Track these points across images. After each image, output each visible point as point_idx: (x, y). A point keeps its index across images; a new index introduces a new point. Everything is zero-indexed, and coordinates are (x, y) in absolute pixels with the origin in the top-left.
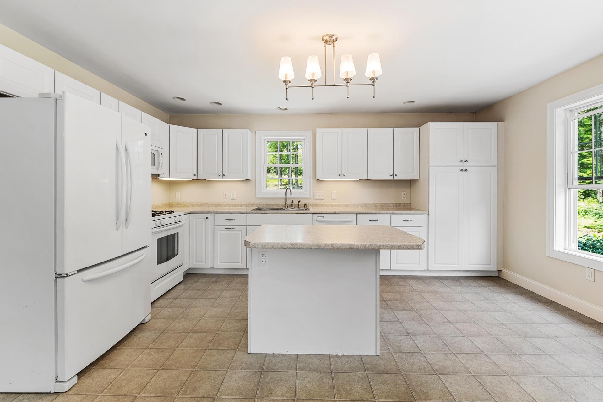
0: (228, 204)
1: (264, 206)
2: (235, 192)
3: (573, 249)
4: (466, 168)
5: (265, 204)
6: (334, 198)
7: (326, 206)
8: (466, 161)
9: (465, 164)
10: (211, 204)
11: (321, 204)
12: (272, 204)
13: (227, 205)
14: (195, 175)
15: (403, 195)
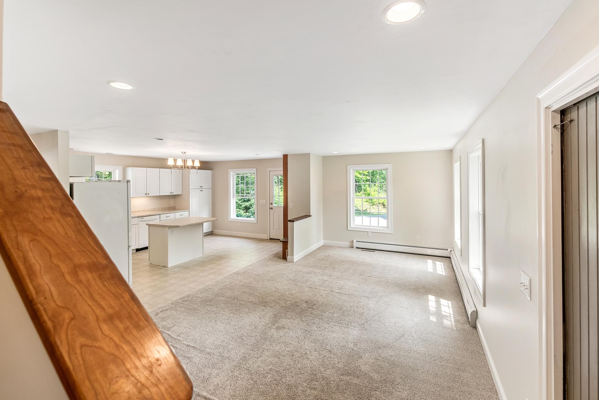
3: (235, 217)
4: (202, 190)
8: (202, 187)
9: (202, 188)
15: (172, 203)
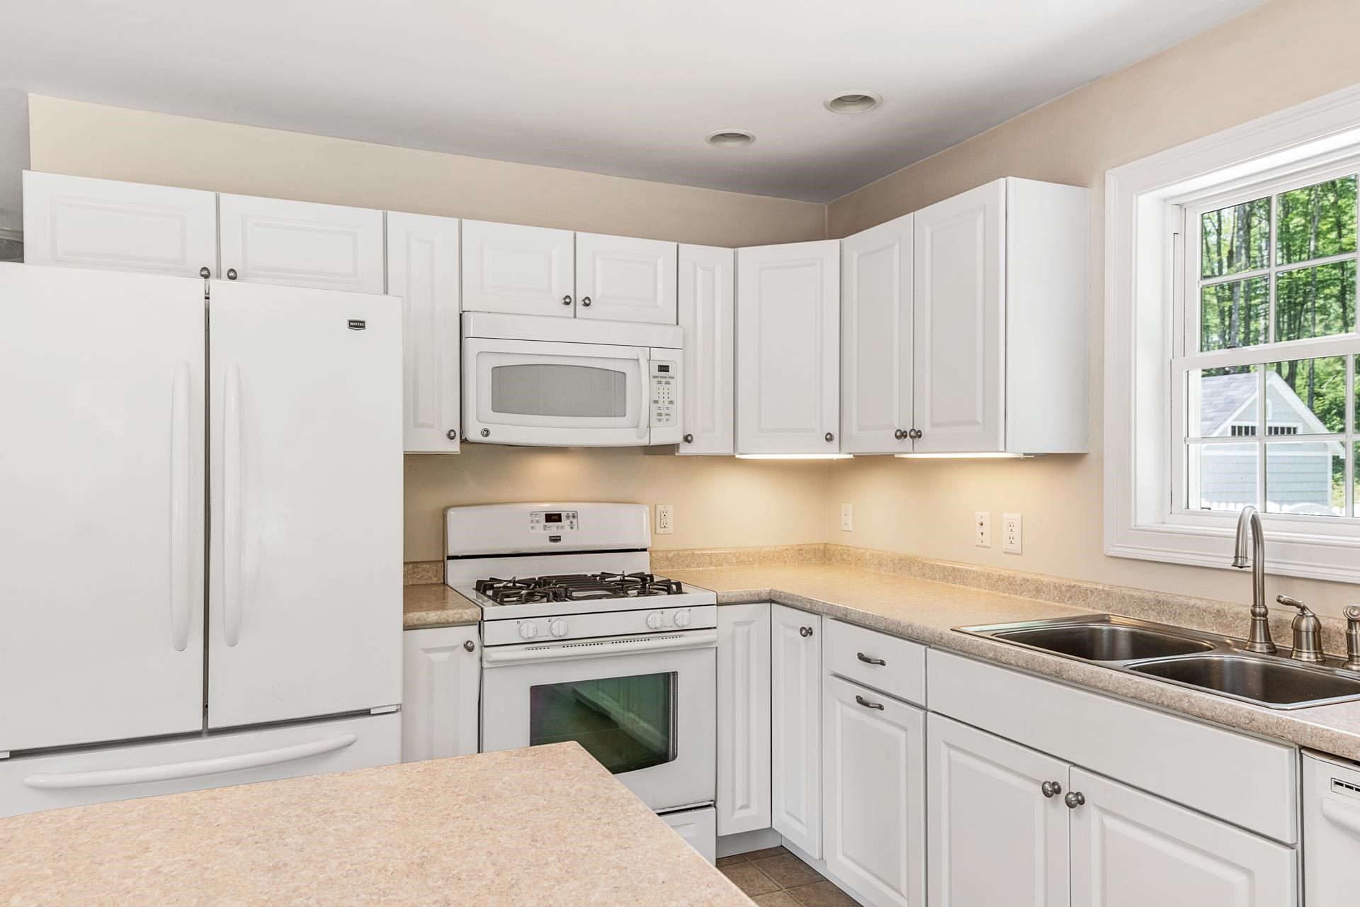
0: (989, 576)
5: (1147, 595)
12: (1188, 607)
13: (983, 579)
14: (829, 438)
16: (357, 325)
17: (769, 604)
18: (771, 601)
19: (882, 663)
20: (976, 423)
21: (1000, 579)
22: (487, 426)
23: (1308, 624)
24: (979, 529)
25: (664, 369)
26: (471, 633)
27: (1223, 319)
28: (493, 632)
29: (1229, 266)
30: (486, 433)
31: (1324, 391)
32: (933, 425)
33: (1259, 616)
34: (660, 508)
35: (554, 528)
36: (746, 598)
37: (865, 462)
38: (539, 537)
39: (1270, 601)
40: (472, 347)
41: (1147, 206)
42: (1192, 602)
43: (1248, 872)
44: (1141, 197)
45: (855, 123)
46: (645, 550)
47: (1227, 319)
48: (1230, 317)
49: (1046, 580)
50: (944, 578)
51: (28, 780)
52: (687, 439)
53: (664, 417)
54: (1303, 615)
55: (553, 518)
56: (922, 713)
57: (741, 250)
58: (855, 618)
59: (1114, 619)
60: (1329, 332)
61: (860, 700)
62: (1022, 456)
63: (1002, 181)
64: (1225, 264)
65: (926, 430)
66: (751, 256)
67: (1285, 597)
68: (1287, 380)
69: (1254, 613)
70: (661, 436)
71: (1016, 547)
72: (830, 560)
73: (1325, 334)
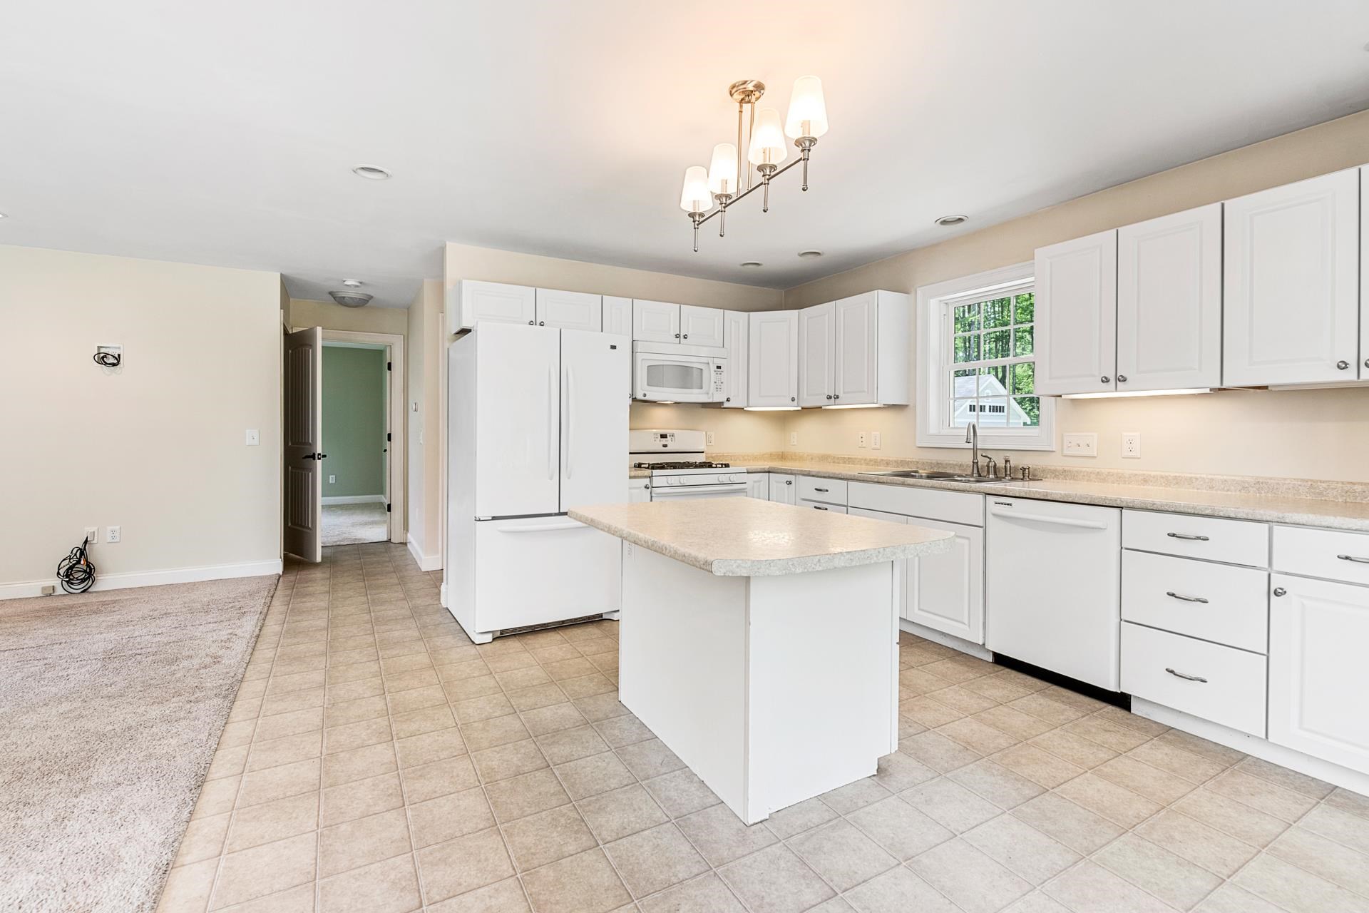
0: (865, 460)
1: (932, 468)
2: (878, 433)
5: (934, 462)
6: (1131, 454)
7: (1101, 477)
10: (838, 458)
11: (1084, 469)
12: (950, 464)
13: (863, 461)
14: (793, 400)
16: (613, 347)
17: (768, 474)
18: (769, 472)
19: (827, 491)
20: (864, 391)
21: (871, 460)
22: (646, 392)
23: (992, 464)
24: (861, 440)
25: (719, 367)
26: (647, 481)
27: (965, 343)
28: (657, 482)
29: (969, 312)
30: (645, 395)
31: (1021, 387)
32: (844, 393)
33: (975, 463)
34: (708, 434)
35: (664, 441)
36: (759, 470)
37: (807, 411)
38: (657, 445)
39: (979, 458)
40: (639, 357)
41: (933, 303)
42: (951, 462)
43: (968, 538)
44: (931, 300)
45: (810, 261)
46: (703, 452)
47: (967, 343)
48: (969, 343)
49: (891, 459)
50: (844, 463)
51: (499, 528)
52: (728, 400)
53: (719, 390)
54: (990, 461)
55: (663, 436)
56: (845, 508)
57: (751, 313)
58: (814, 474)
59: (920, 471)
60: (1024, 352)
61: (816, 507)
62: (882, 406)
63: (876, 291)
64: (967, 311)
65: (841, 395)
66: (755, 316)
67: (984, 454)
68: (1000, 381)
69: (973, 462)
70: (717, 398)
71: (878, 447)
72: (785, 459)
73: (1023, 354)
